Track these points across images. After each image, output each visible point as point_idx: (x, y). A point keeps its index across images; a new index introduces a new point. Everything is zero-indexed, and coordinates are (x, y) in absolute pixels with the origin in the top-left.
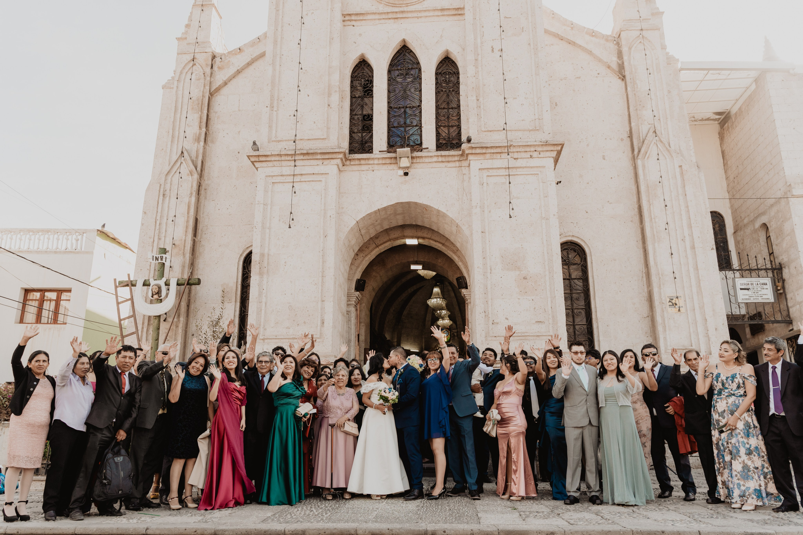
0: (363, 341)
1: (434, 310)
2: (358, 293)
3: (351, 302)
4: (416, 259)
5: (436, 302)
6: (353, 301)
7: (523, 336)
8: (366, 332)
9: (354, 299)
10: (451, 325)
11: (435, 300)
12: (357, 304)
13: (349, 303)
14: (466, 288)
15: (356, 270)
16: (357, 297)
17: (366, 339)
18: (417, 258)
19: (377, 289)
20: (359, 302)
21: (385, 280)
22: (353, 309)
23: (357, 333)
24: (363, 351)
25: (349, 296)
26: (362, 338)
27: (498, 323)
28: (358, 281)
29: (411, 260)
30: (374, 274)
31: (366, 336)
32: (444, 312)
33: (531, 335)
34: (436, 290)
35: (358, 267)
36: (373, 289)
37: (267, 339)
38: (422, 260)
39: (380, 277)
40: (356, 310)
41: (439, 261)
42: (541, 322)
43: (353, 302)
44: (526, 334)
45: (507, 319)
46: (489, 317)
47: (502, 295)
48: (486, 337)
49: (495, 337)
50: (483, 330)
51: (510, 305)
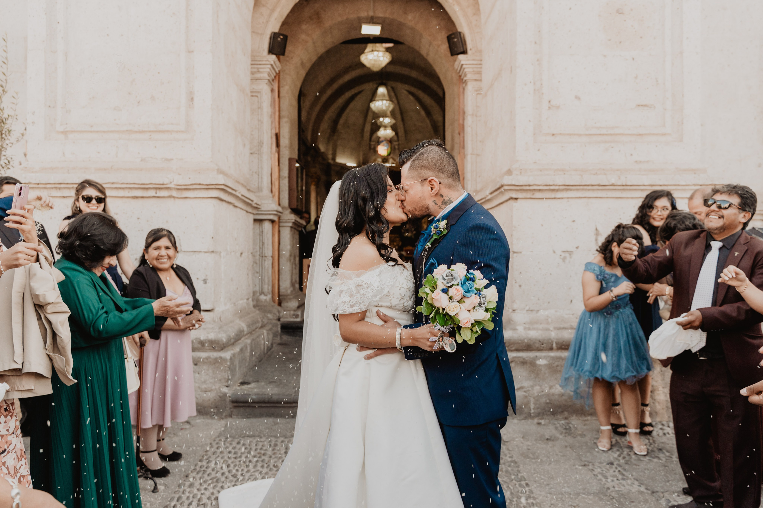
0: (286, 147)
2: (274, 57)
3: (262, 75)
4: (371, 14)
5: (382, 105)
6: (266, 72)
8: (291, 132)
9: (267, 69)
11: (380, 103)
12: (273, 80)
13: (258, 75)
14: (464, 52)
15: (270, 15)
16: (272, 65)
17: (291, 144)
18: (374, 12)
19: (308, 65)
20: (278, 77)
21: (321, 50)
22: (265, 88)
23: (274, 132)
24: (287, 163)
25: (255, 62)
26: (285, 141)
27: (558, 107)
28: (274, 36)
29: (363, 14)
30: (303, 36)
31: (291, 139)
32: (387, 120)
33: (627, 132)
34: (382, 89)
35: (273, 11)
36: (303, 64)
37: (72, 132)
38: (381, 15)
39: (314, 43)
40: (272, 91)
41: (410, 17)
42: (646, 106)
43: (266, 76)
44: (617, 131)
45: (578, 98)
46: (543, 94)
47: (571, 47)
48: (534, 134)
49: (553, 135)
50: (530, 121)
51: (585, 68)
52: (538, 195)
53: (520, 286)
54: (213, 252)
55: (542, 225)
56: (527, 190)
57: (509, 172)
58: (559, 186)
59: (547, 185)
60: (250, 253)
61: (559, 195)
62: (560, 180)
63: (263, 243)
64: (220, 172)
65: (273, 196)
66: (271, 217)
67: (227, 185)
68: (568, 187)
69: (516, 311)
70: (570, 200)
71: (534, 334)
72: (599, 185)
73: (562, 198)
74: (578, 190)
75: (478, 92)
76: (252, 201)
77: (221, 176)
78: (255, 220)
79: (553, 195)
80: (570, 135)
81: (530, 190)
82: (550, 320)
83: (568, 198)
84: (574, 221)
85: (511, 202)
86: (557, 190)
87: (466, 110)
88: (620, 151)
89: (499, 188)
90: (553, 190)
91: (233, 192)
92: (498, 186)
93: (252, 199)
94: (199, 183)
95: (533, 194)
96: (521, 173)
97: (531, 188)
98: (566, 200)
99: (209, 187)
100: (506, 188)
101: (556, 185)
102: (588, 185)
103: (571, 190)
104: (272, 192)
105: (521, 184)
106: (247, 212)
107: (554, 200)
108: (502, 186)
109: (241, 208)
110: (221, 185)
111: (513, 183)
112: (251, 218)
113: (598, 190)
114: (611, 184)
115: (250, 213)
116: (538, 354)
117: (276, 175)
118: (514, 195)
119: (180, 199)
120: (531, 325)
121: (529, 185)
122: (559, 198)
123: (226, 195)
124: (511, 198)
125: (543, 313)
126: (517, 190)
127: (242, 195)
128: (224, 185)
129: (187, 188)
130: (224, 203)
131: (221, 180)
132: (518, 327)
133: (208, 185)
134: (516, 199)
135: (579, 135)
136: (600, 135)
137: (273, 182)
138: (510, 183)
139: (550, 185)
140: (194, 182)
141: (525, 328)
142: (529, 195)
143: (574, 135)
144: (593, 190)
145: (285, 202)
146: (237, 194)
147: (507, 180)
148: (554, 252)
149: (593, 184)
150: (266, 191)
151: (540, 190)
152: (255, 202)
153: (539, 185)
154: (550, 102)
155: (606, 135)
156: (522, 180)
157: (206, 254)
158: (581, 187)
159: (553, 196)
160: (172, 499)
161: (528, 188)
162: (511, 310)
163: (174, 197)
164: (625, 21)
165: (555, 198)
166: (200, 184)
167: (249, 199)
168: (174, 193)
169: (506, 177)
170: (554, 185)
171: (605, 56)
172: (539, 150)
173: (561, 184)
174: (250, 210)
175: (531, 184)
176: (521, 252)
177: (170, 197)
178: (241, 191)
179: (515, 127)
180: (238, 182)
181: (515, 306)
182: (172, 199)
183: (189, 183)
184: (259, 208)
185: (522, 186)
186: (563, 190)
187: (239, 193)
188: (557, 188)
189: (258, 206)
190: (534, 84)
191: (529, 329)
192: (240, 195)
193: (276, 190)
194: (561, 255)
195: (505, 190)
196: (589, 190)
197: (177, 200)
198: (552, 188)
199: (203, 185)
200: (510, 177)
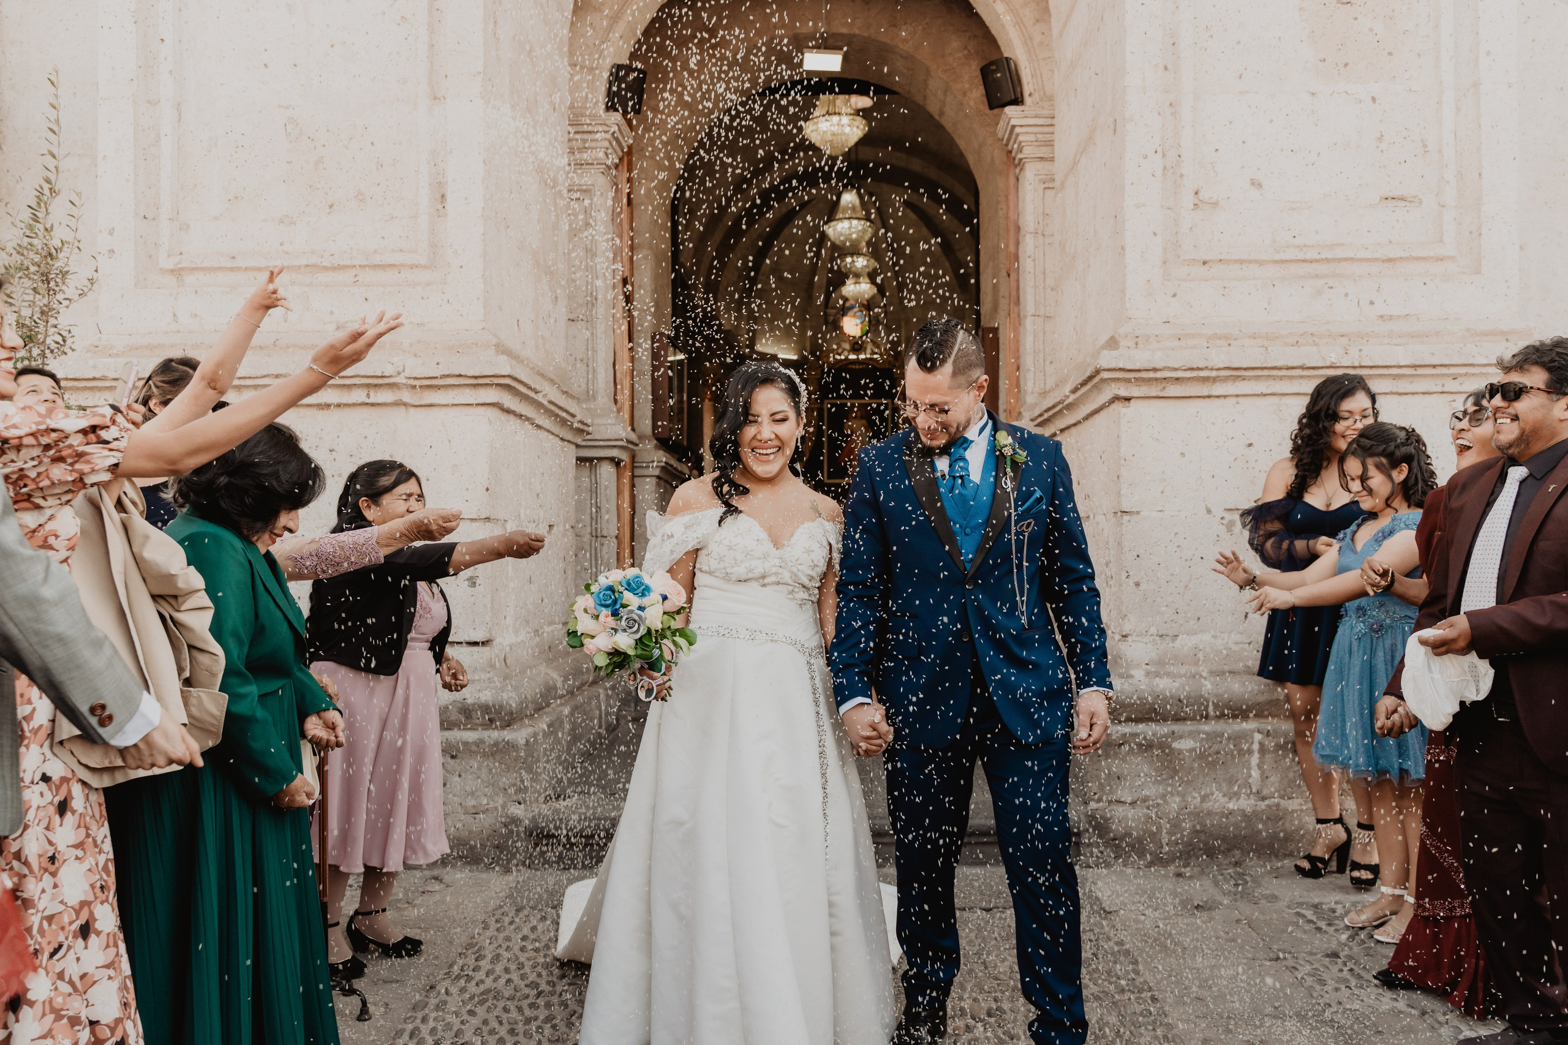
0: (645, 309)
1: (841, 250)
2: (619, 118)
3: (592, 155)
5: (850, 228)
6: (600, 148)
7: (1327, 260)
8: (657, 277)
9: (603, 142)
10: (873, 297)
11: (845, 224)
12: (616, 166)
13: (584, 156)
14: (1017, 101)
15: (609, 30)
16: (614, 135)
17: (657, 305)
20: (627, 160)
22: (599, 183)
23: (620, 274)
24: (648, 343)
25: (580, 128)
26: (643, 297)
28: (619, 73)
32: (861, 262)
33: (1362, 254)
34: (849, 198)
38: (846, 31)
40: (615, 188)
42: (1402, 199)
43: (601, 155)
44: (1340, 253)
45: (1256, 184)
46: (1182, 176)
47: (1240, 77)
48: (1165, 263)
49: (1204, 263)
50: (1155, 234)
51: (1271, 121)
52: (1173, 390)
53: (1137, 584)
54: (488, 519)
55: (1183, 454)
56: (1150, 380)
57: (1112, 343)
58: (1218, 369)
59: (1192, 369)
60: (568, 527)
61: (1218, 389)
62: (1219, 358)
63: (598, 508)
64: (501, 349)
65: (619, 411)
66: (614, 453)
67: (517, 376)
68: (1237, 373)
69: (1129, 639)
70: (1240, 399)
71: (1166, 686)
72: (1302, 368)
73: (1225, 396)
74: (1258, 377)
75: (1046, 185)
76: (573, 416)
77: (503, 358)
78: (581, 460)
79: (1204, 390)
80: (1241, 262)
81: (1156, 379)
82: (1201, 655)
83: (1237, 396)
84: (1250, 445)
85: (1117, 406)
86: (1215, 380)
87: (1021, 223)
88: (1346, 295)
89: (1091, 378)
90: (1206, 379)
91: (532, 394)
92: (1088, 374)
93: (572, 411)
94: (457, 373)
95: (1164, 388)
96: (1137, 344)
97: (1159, 375)
98: (1234, 400)
99: (478, 382)
100: (1105, 375)
101: (1212, 369)
102: (1280, 369)
103: (1244, 378)
104: (616, 401)
105: (1137, 366)
106: (562, 439)
107: (1207, 400)
108: (1097, 372)
109: (548, 431)
110: (504, 376)
111: (1121, 366)
112: (572, 453)
113: (1301, 377)
114: (1328, 364)
115: (569, 441)
116: (1177, 727)
117: (625, 366)
118: (1123, 392)
119: (419, 409)
120: (1158, 667)
121: (1155, 370)
122: (1218, 397)
123: (517, 400)
124: (1116, 399)
125: (1185, 643)
126: (1128, 381)
127: (551, 402)
128: (509, 376)
129: (431, 385)
130: (512, 417)
131: (504, 366)
132: (1132, 672)
133: (476, 377)
134: (1128, 399)
135: (1260, 263)
136: (1304, 261)
137: (618, 381)
138: (1113, 365)
139: (1198, 369)
140: (446, 373)
141: (1148, 674)
142: (1154, 391)
143: (1250, 262)
144: (1291, 378)
145: (645, 424)
146: (539, 398)
147: (1107, 359)
148: (1209, 511)
149: (1290, 364)
150: (603, 399)
151: (1177, 379)
152: (578, 418)
153: (1176, 369)
154: (1196, 193)
155: (1317, 261)
156: (1139, 358)
157: (475, 524)
158: (1266, 372)
159: (1206, 393)
160: (399, 1033)
161: (1151, 375)
162: (1117, 637)
163: (405, 405)
164: (1356, 19)
165: (1209, 397)
166: (460, 376)
167: (567, 411)
168: (406, 396)
169: (1105, 352)
170: (1206, 368)
171: (1313, 94)
172: (1174, 295)
173: (1222, 365)
174: (569, 436)
175: (1158, 367)
176: (1138, 513)
177: (398, 404)
178: (549, 393)
179: (1123, 248)
180: (542, 375)
181: (1127, 628)
182: (403, 408)
183: (437, 374)
184: (588, 433)
185: (1139, 371)
186: (1226, 379)
187: (545, 396)
188: (1214, 374)
189: (586, 428)
190: (1164, 156)
191: (1157, 675)
192: (546, 403)
193: (624, 396)
194: (1222, 518)
195: (1103, 380)
196: (1281, 378)
197: (412, 410)
198: (1202, 374)
199: (466, 376)
200: (1114, 353)
